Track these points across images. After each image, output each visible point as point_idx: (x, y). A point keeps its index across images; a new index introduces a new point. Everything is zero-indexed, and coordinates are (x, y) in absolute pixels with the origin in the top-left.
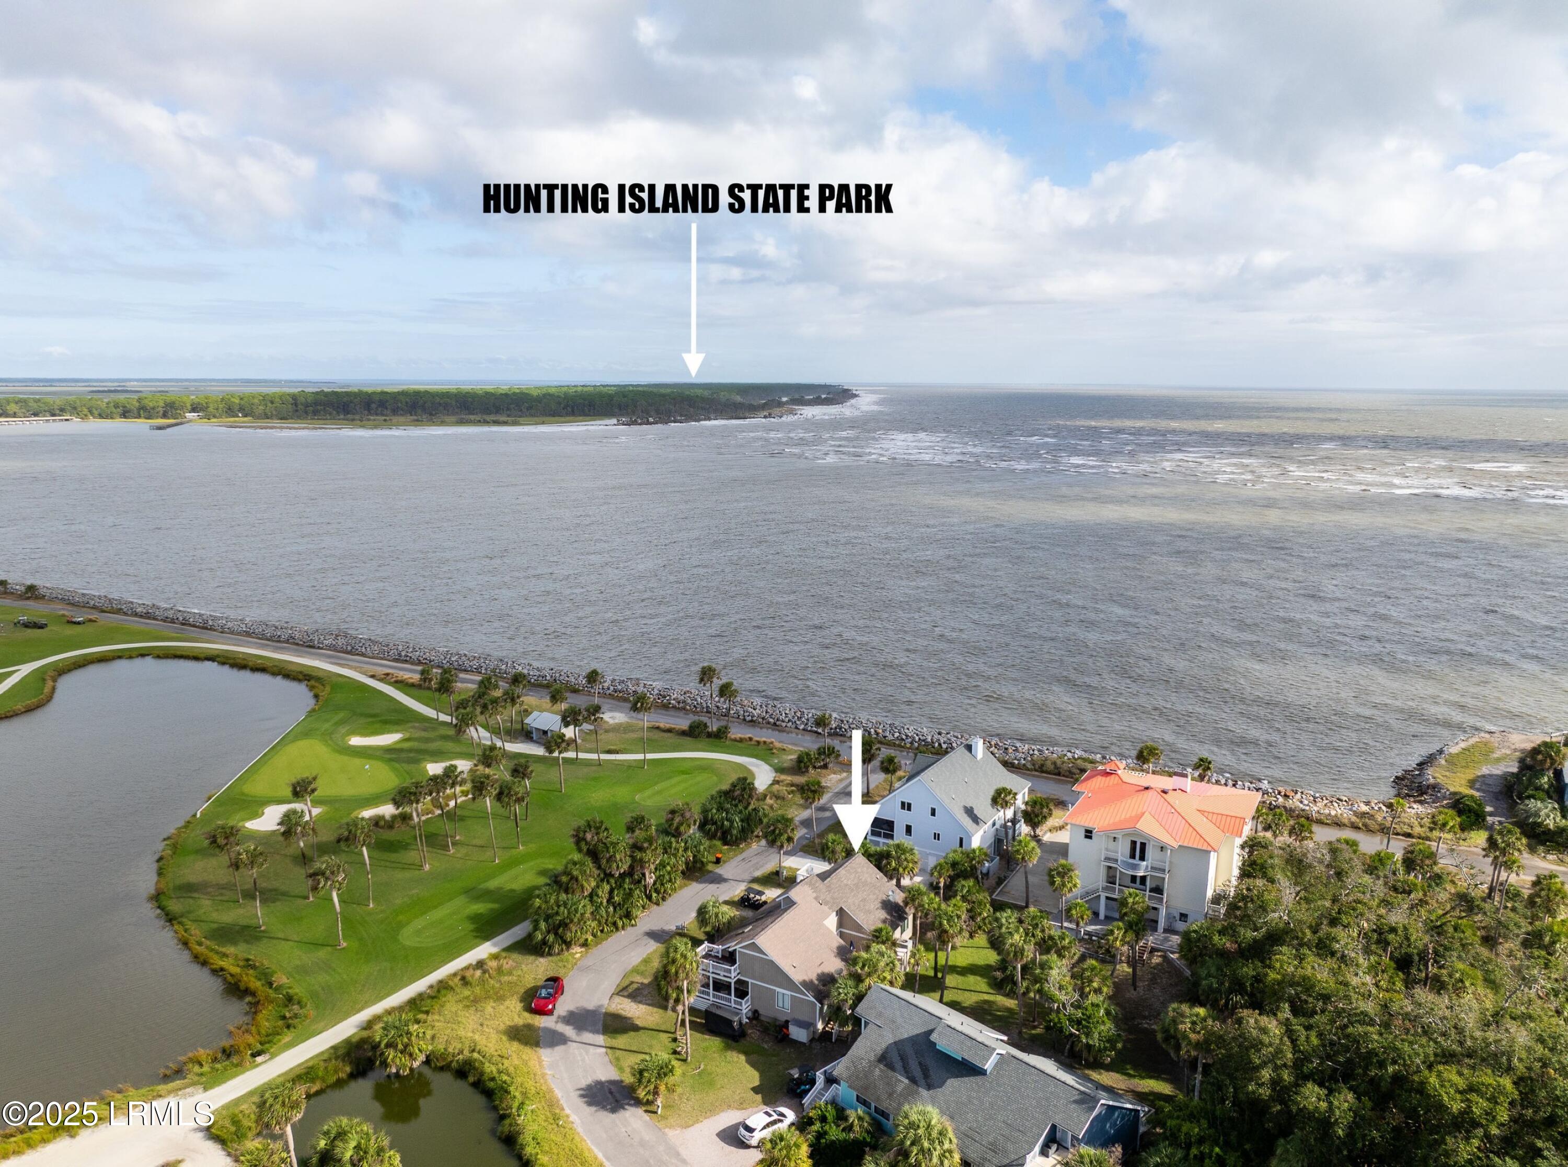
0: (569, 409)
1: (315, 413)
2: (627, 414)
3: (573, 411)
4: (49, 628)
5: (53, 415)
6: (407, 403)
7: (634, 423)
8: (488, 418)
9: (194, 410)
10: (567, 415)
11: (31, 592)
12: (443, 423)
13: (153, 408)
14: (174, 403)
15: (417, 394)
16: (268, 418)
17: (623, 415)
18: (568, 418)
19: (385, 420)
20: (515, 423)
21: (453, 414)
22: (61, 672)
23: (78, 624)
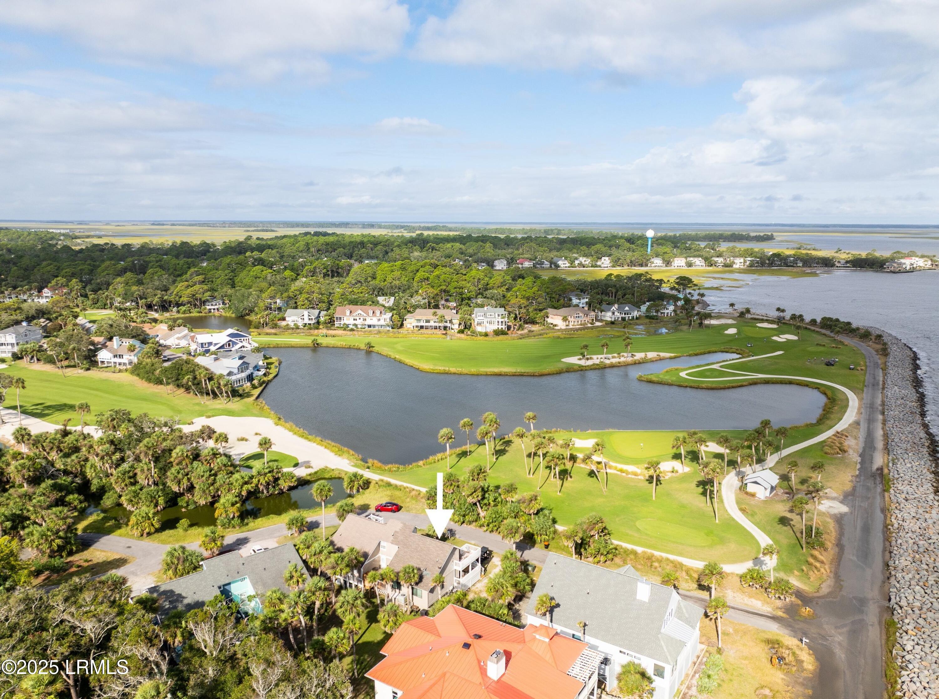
22: (767, 382)
23: (850, 369)
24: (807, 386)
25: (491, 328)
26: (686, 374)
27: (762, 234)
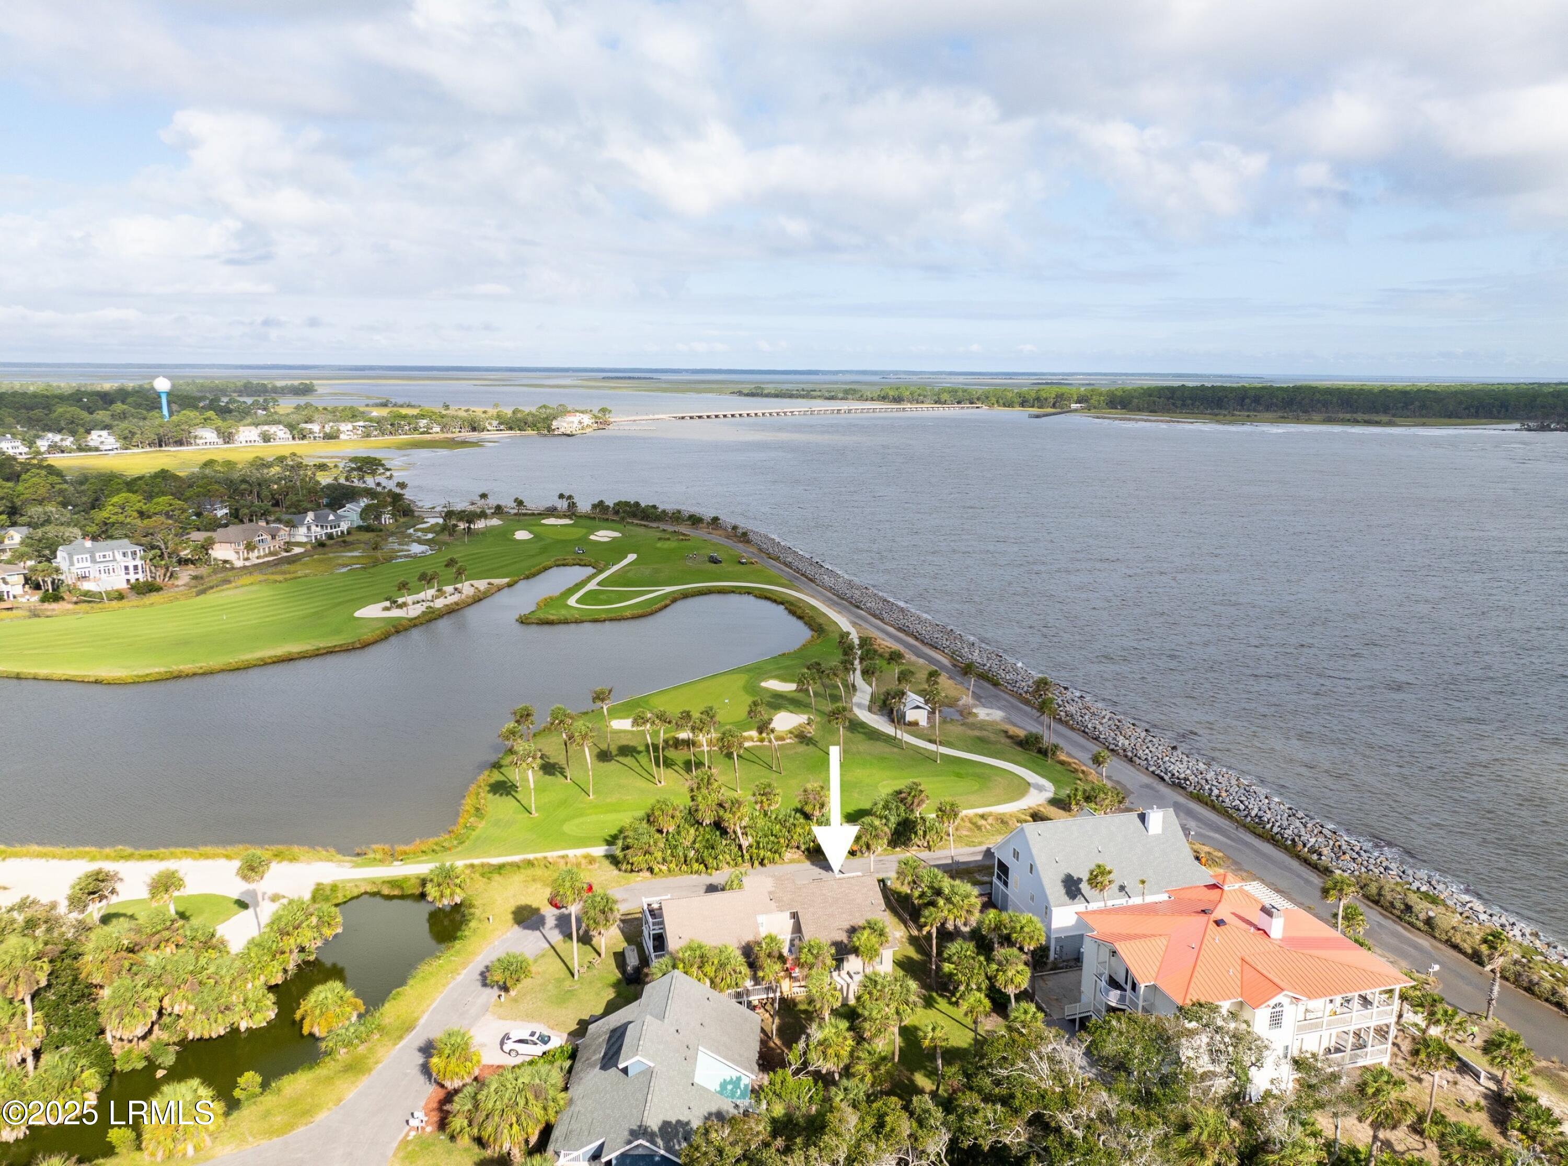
0: (1473, 410)
1: (1184, 405)
2: (1534, 418)
3: (1476, 412)
4: (723, 565)
5: (972, 403)
6: (1283, 399)
7: (1543, 428)
8: (1359, 416)
9: (1078, 402)
10: (1468, 416)
11: (744, 537)
12: (1309, 421)
13: (1046, 399)
14: (1063, 394)
15: (1297, 389)
16: (1139, 410)
17: (1529, 418)
18: (1470, 420)
19: (1248, 416)
20: (1390, 424)
21: (1320, 411)
22: (685, 595)
23: (742, 563)
24: (733, 592)
25: (119, 582)
26: (577, 602)
27: (296, 383)
